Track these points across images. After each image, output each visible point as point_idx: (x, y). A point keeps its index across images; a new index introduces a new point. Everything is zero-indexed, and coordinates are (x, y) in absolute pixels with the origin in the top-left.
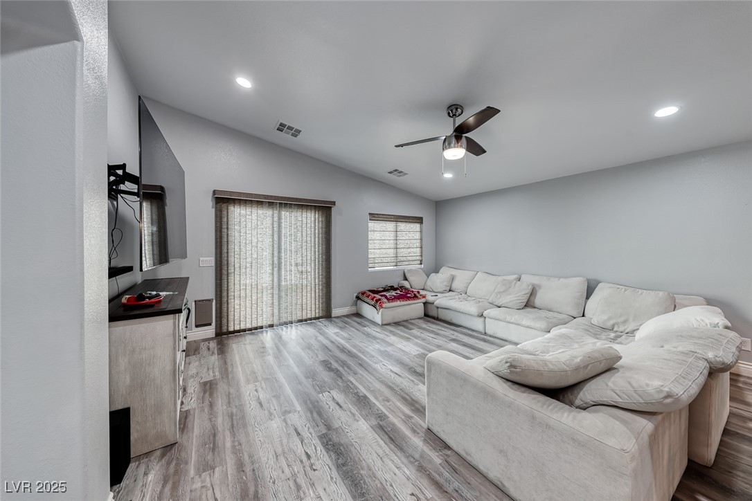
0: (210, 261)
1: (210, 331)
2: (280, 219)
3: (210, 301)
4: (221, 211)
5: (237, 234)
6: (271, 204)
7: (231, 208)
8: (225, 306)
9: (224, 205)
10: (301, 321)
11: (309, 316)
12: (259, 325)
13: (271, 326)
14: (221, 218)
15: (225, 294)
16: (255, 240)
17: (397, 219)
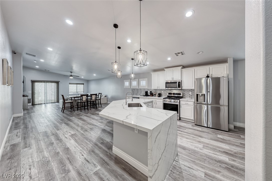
0: (31, 92)
1: (31, 104)
2: (46, 84)
3: (31, 99)
4: (33, 83)
5: (36, 87)
6: (44, 82)
7: (35, 83)
8: (34, 100)
9: (34, 82)
10: (51, 103)
11: (53, 102)
12: (42, 103)
13: (44, 104)
14: (33, 85)
15: (34, 98)
16: (40, 88)
17: (77, 84)
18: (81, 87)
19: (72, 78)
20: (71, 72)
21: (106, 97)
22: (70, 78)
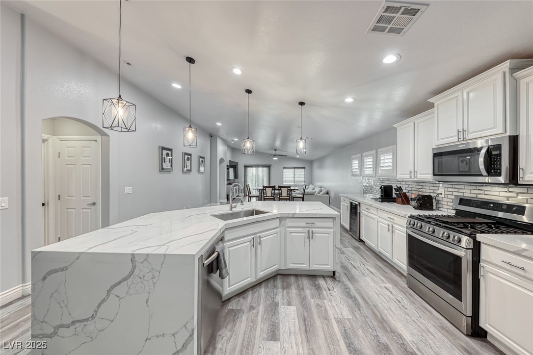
0: (243, 180)
5: (248, 174)
6: (255, 167)
9: (246, 168)
17: (295, 168)
18: (300, 173)
19: (276, 159)
20: (275, 150)
21: (327, 193)
22: (274, 159)
